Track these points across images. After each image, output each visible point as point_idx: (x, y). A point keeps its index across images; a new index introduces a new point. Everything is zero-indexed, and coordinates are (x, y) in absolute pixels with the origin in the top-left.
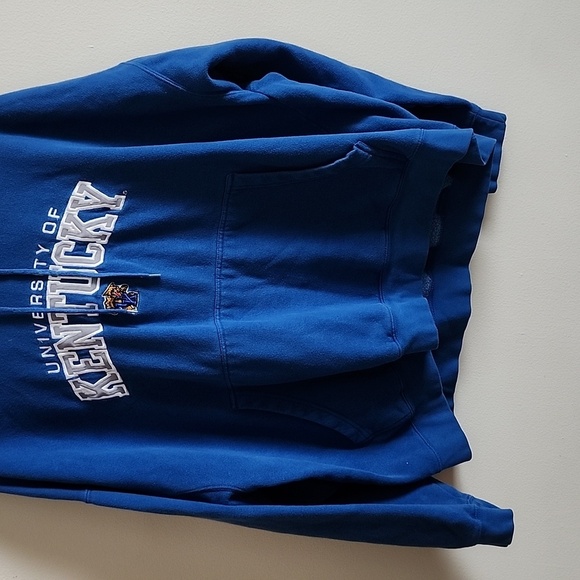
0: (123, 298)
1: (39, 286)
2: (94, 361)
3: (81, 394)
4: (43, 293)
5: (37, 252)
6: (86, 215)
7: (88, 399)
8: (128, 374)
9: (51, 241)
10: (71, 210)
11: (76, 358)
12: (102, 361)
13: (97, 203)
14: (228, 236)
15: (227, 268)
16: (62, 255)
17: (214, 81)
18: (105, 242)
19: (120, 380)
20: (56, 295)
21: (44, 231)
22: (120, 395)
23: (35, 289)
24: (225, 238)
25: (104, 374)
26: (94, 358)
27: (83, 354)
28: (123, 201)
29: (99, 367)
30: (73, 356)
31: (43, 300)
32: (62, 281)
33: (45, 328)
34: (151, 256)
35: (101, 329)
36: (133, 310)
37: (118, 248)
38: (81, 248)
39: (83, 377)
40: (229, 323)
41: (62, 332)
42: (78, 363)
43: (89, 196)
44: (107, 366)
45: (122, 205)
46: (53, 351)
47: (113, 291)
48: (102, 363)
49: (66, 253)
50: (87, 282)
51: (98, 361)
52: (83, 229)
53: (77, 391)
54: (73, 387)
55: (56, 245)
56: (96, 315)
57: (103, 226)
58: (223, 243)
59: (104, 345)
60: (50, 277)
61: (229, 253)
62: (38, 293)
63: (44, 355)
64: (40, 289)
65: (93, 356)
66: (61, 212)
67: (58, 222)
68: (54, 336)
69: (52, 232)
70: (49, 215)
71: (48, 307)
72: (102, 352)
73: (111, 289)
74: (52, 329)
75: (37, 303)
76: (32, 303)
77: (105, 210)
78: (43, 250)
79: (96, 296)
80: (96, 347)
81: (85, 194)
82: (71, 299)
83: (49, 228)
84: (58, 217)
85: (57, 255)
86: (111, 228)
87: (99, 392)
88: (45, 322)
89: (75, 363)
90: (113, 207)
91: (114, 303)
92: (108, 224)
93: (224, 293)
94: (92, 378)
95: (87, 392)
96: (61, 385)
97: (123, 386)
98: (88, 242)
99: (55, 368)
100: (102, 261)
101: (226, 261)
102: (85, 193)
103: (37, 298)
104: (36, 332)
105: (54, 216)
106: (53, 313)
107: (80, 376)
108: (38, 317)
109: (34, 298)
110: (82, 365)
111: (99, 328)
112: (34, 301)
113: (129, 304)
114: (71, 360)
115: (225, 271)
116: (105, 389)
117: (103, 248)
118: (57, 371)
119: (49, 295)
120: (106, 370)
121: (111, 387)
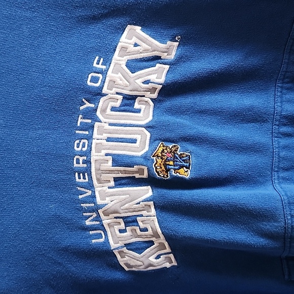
0: (174, 159)
1: (84, 146)
2: (141, 230)
3: (127, 265)
4: (88, 153)
5: (82, 108)
6: (135, 65)
7: (134, 269)
8: (177, 244)
9: (97, 94)
10: (119, 59)
11: (122, 226)
12: (150, 229)
13: (146, 51)
14: (287, 89)
15: (285, 125)
16: (108, 111)
18: (155, 96)
19: (168, 250)
20: (101, 156)
21: (89, 83)
22: (168, 265)
23: (79, 149)
24: (284, 91)
25: (152, 243)
26: (142, 225)
27: (130, 221)
28: (175, 48)
29: (146, 236)
30: (119, 223)
31: (88, 162)
32: (108, 140)
33: (89, 193)
34: (203, 112)
35: (150, 194)
36: (184, 174)
37: (168, 103)
38: (129, 103)
39: (128, 246)
41: (108, 197)
42: (125, 231)
43: (139, 42)
44: (156, 235)
45: (174, 53)
46: (98, 218)
47: (163, 151)
48: (150, 232)
49: (113, 109)
50: (134, 141)
51: (146, 230)
52: (131, 80)
53: (122, 261)
54: (118, 256)
55: (102, 99)
57: (153, 78)
58: (281, 97)
59: (153, 211)
60: (95, 135)
62: (82, 154)
63: (88, 223)
64: (84, 149)
65: (140, 224)
66: (107, 62)
67: (104, 73)
68: (99, 201)
69: (97, 85)
70: (95, 65)
71: (93, 169)
72: (151, 220)
73: (161, 149)
74: (97, 194)
75: (81, 165)
76: (75, 165)
77: (156, 59)
78: (88, 105)
79: (145, 157)
80: (144, 213)
82: (117, 160)
83: (95, 80)
84: (104, 67)
85: (104, 111)
86: (162, 80)
87: (146, 263)
88: (90, 186)
89: (121, 231)
90: (164, 56)
91: (165, 165)
92: (158, 75)
93: (283, 154)
94: (139, 248)
95: (132, 262)
96: (106, 256)
97: (172, 256)
98: (136, 97)
99: (100, 236)
100: (150, 118)
101: (286, 117)
102: (134, 40)
103: (81, 159)
104: (80, 197)
105: (100, 66)
107: (126, 245)
108: (82, 180)
109: (78, 160)
110: (128, 233)
111: (147, 192)
112: (78, 162)
113: (182, 167)
114: (117, 228)
115: (284, 129)
116: (152, 259)
117: (152, 103)
118: (102, 240)
119: (94, 156)
120: (153, 239)
121: (158, 257)
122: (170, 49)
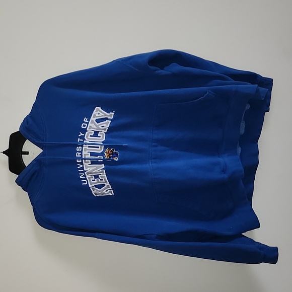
0: (112, 154)
2: (101, 180)
3: (95, 193)
4: (81, 152)
5: (79, 136)
6: (98, 121)
7: (98, 196)
9: (85, 131)
10: (93, 119)
11: (94, 179)
13: (103, 116)
14: (155, 129)
16: (89, 137)
17: (150, 67)
18: (106, 131)
19: (111, 188)
20: (86, 152)
21: (82, 127)
23: (78, 150)
25: (104, 185)
26: (101, 178)
27: (96, 177)
28: (113, 115)
29: (102, 182)
30: (92, 178)
31: (81, 155)
32: (89, 147)
33: (82, 166)
34: (124, 137)
35: (104, 167)
36: (116, 159)
37: (111, 134)
38: (96, 134)
40: (155, 165)
41: (89, 168)
42: (94, 180)
43: (100, 113)
44: (106, 182)
45: (113, 117)
46: (85, 175)
47: (108, 151)
48: (104, 181)
49: (91, 136)
50: (98, 147)
51: (102, 180)
52: (97, 126)
53: (93, 192)
54: (92, 190)
55: (87, 133)
56: (102, 161)
57: (105, 125)
58: (152, 132)
59: (105, 173)
60: (84, 145)
61: (155, 137)
62: (79, 152)
63: (81, 177)
64: (80, 150)
66: (89, 120)
67: (88, 123)
68: (85, 169)
69: (85, 128)
70: (84, 120)
71: (83, 157)
72: (104, 176)
74: (84, 166)
76: (77, 156)
77: (106, 119)
78: (82, 134)
79: (102, 153)
80: (102, 174)
81: (98, 112)
82: (92, 154)
83: (84, 126)
85: (87, 137)
86: (108, 126)
87: (102, 193)
88: (82, 163)
89: (93, 180)
90: (109, 118)
91: (109, 156)
92: (107, 124)
93: (153, 153)
94: (100, 187)
95: (98, 192)
97: (112, 191)
98: (99, 132)
99: (85, 182)
100: (104, 139)
101: (154, 140)
103: (79, 153)
104: (78, 167)
105: (86, 121)
106: (85, 159)
107: (95, 186)
108: (79, 162)
110: (96, 181)
111: (103, 166)
112: (78, 155)
113: (115, 157)
114: (91, 179)
115: (153, 144)
116: (104, 191)
117: (105, 134)
118: (86, 184)
119: (84, 153)
120: (105, 183)
121: (107, 191)
122: (111, 115)
